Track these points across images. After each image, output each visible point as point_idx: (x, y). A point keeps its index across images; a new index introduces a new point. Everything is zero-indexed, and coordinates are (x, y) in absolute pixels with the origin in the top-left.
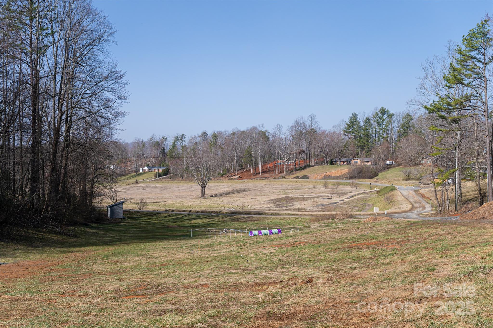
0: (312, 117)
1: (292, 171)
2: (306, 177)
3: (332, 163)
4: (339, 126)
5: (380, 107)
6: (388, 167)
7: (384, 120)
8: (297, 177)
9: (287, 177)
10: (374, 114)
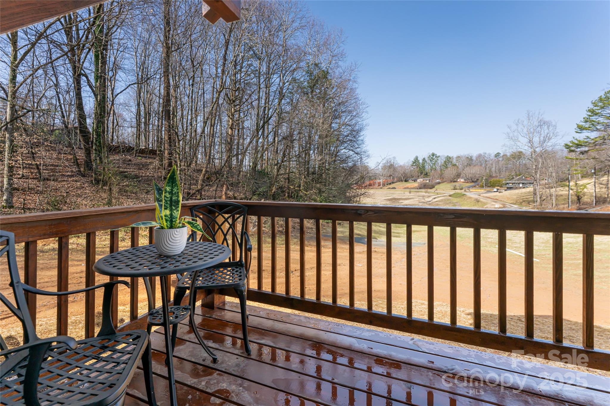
0: (394, 158)
1: (385, 185)
2: (394, 188)
3: (406, 181)
4: (408, 162)
5: (431, 153)
6: (439, 183)
7: (433, 159)
8: (389, 188)
9: (383, 188)
10: (428, 156)
